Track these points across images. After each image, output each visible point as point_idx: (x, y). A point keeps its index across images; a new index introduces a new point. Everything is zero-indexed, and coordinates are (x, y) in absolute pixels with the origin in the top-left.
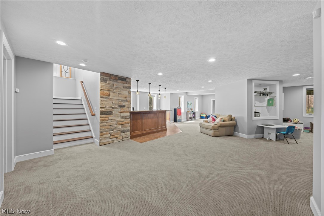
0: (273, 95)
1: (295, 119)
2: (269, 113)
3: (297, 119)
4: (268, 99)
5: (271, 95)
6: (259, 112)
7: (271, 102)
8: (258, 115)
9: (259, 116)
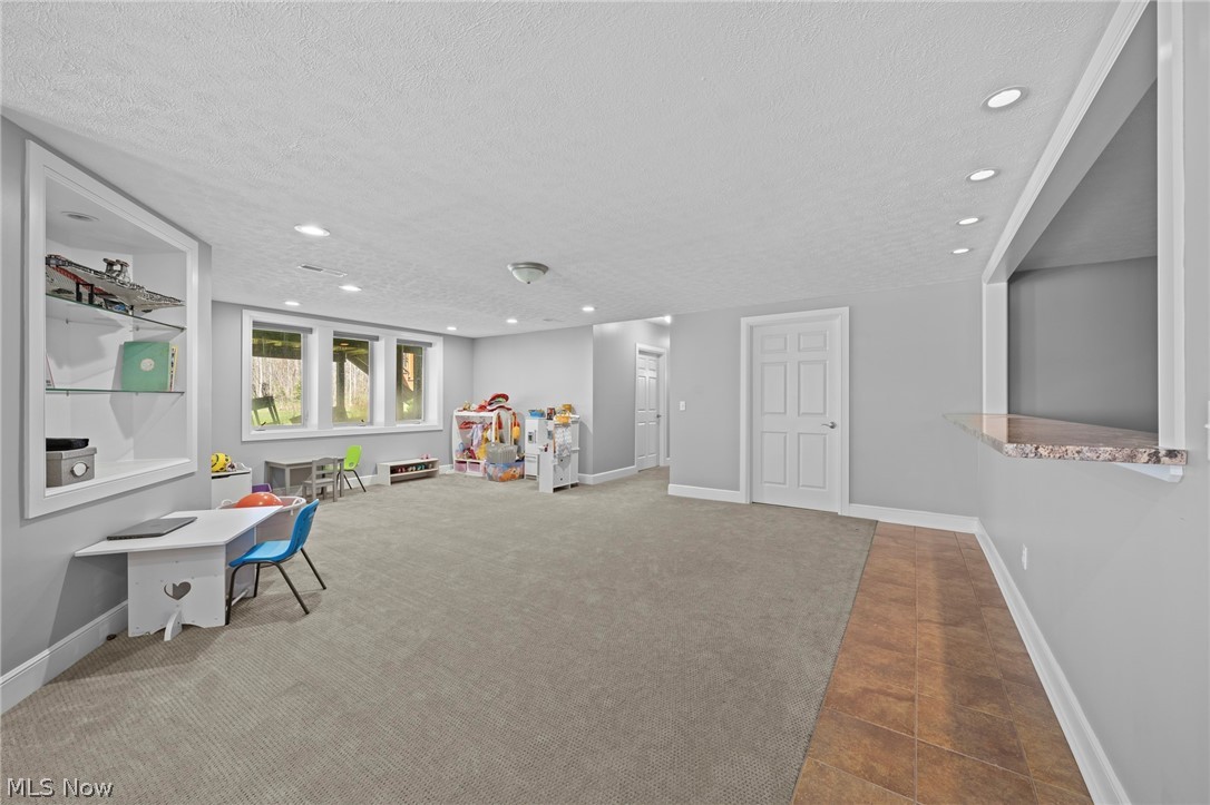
0: (163, 315)
1: (214, 458)
2: (131, 441)
3: (222, 457)
4: (127, 346)
5: (146, 316)
6: (85, 442)
7: (147, 364)
8: (79, 469)
9: (89, 473)
